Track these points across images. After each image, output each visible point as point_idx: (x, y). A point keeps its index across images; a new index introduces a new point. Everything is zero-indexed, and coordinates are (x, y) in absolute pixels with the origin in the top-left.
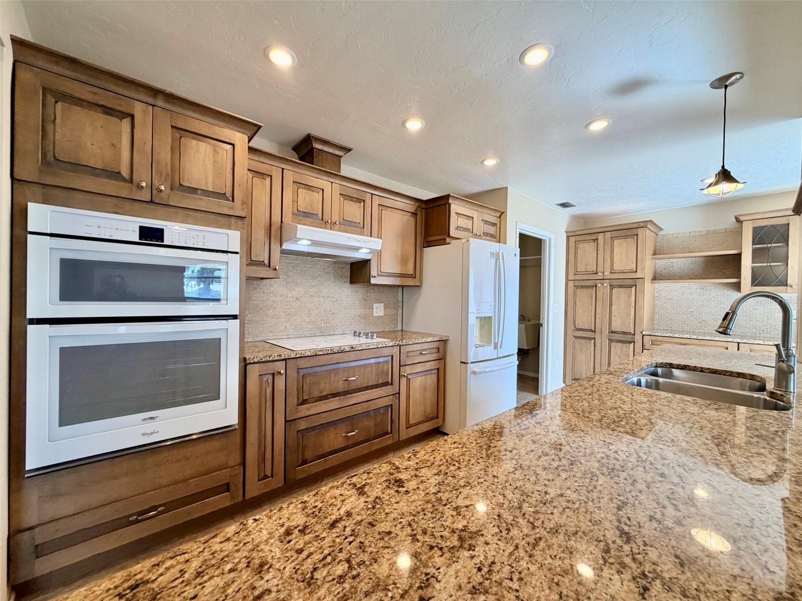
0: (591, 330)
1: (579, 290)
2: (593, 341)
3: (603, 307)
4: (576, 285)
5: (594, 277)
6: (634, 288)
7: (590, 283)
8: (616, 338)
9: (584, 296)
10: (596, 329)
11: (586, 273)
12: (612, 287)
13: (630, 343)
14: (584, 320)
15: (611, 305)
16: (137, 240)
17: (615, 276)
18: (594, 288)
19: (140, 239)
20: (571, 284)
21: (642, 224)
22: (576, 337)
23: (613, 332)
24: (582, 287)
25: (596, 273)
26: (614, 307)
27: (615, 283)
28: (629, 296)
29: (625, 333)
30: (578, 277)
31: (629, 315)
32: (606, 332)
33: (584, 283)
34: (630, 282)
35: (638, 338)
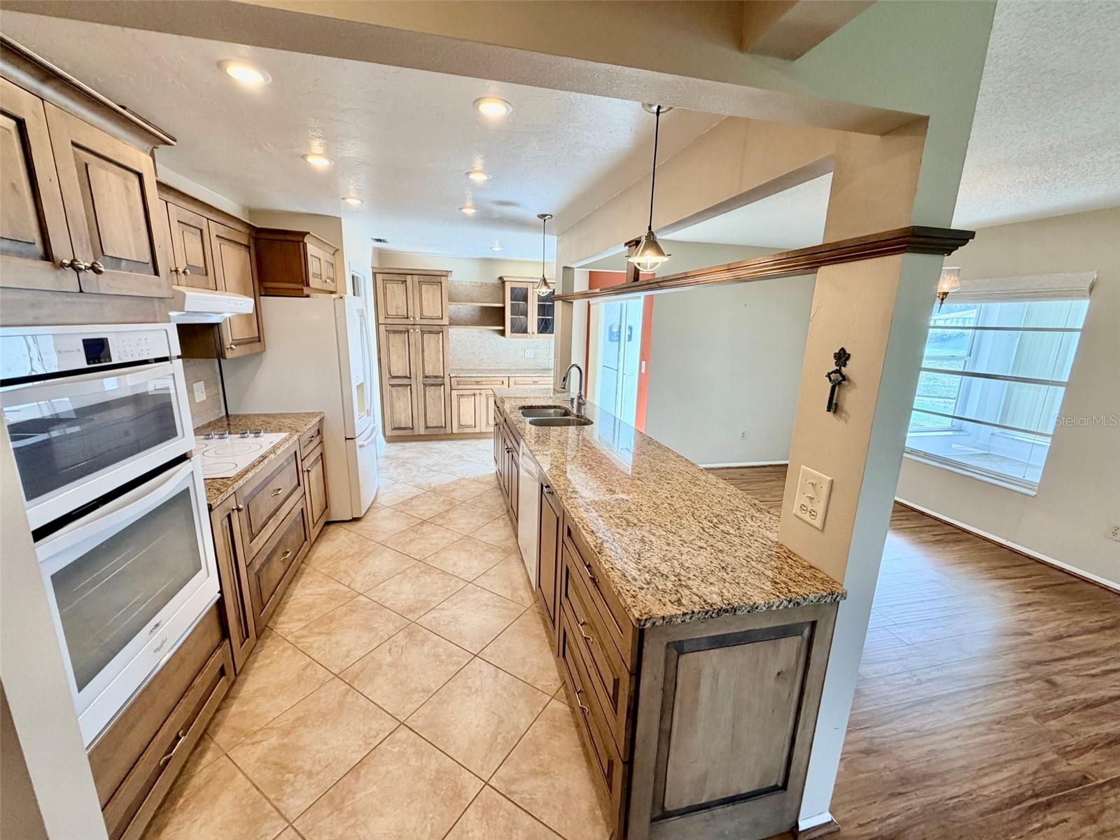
0: (406, 377)
1: (391, 336)
2: (409, 387)
3: (416, 353)
4: (388, 329)
5: (405, 321)
6: (441, 334)
7: (402, 328)
8: (430, 382)
9: (397, 340)
10: (412, 375)
11: (397, 317)
12: (423, 333)
13: (441, 385)
14: (399, 367)
15: (423, 351)
16: (84, 365)
17: (425, 322)
18: (407, 334)
19: (88, 363)
20: (382, 328)
21: (444, 273)
22: (392, 386)
23: (426, 377)
24: (395, 332)
25: (407, 318)
26: (426, 353)
27: (425, 328)
28: (438, 342)
29: (436, 377)
30: (389, 321)
31: (439, 359)
32: (420, 378)
33: (396, 328)
34: (437, 328)
35: (447, 380)
